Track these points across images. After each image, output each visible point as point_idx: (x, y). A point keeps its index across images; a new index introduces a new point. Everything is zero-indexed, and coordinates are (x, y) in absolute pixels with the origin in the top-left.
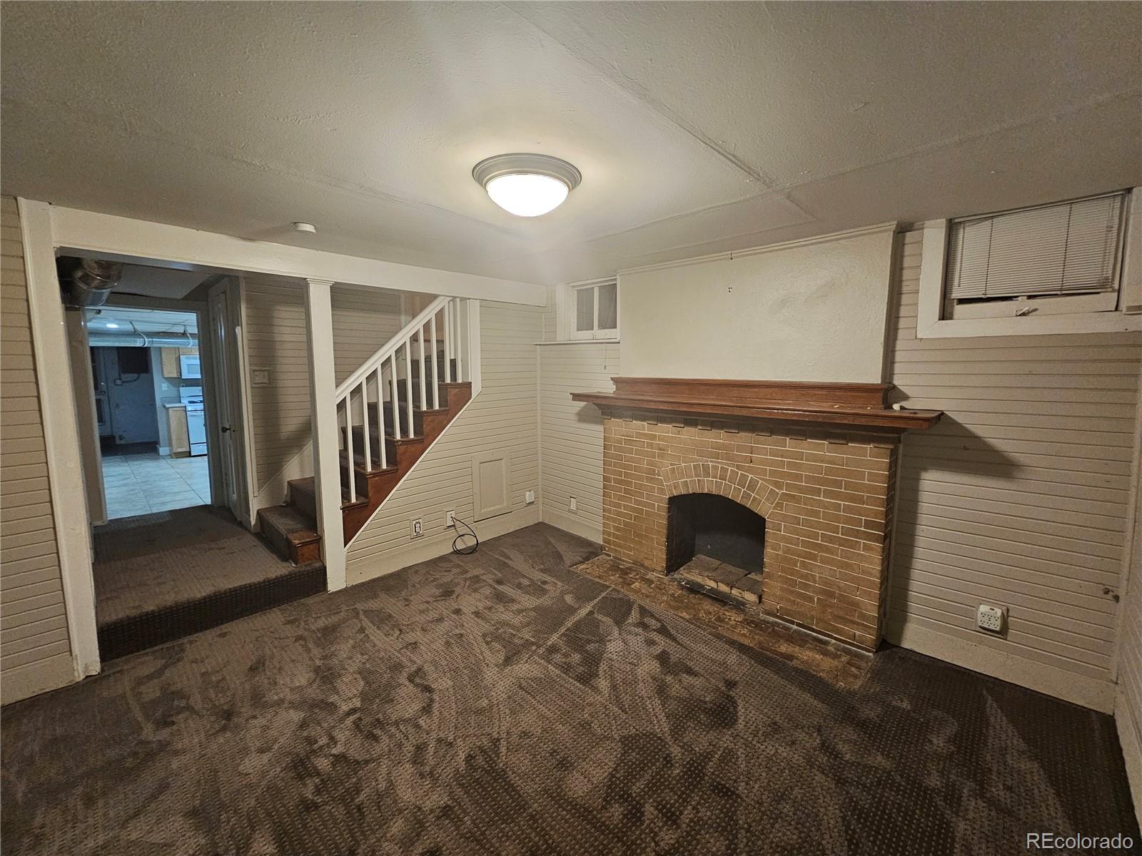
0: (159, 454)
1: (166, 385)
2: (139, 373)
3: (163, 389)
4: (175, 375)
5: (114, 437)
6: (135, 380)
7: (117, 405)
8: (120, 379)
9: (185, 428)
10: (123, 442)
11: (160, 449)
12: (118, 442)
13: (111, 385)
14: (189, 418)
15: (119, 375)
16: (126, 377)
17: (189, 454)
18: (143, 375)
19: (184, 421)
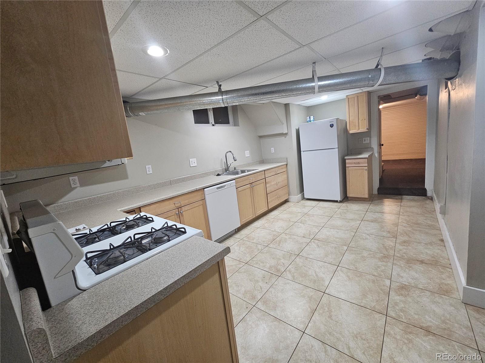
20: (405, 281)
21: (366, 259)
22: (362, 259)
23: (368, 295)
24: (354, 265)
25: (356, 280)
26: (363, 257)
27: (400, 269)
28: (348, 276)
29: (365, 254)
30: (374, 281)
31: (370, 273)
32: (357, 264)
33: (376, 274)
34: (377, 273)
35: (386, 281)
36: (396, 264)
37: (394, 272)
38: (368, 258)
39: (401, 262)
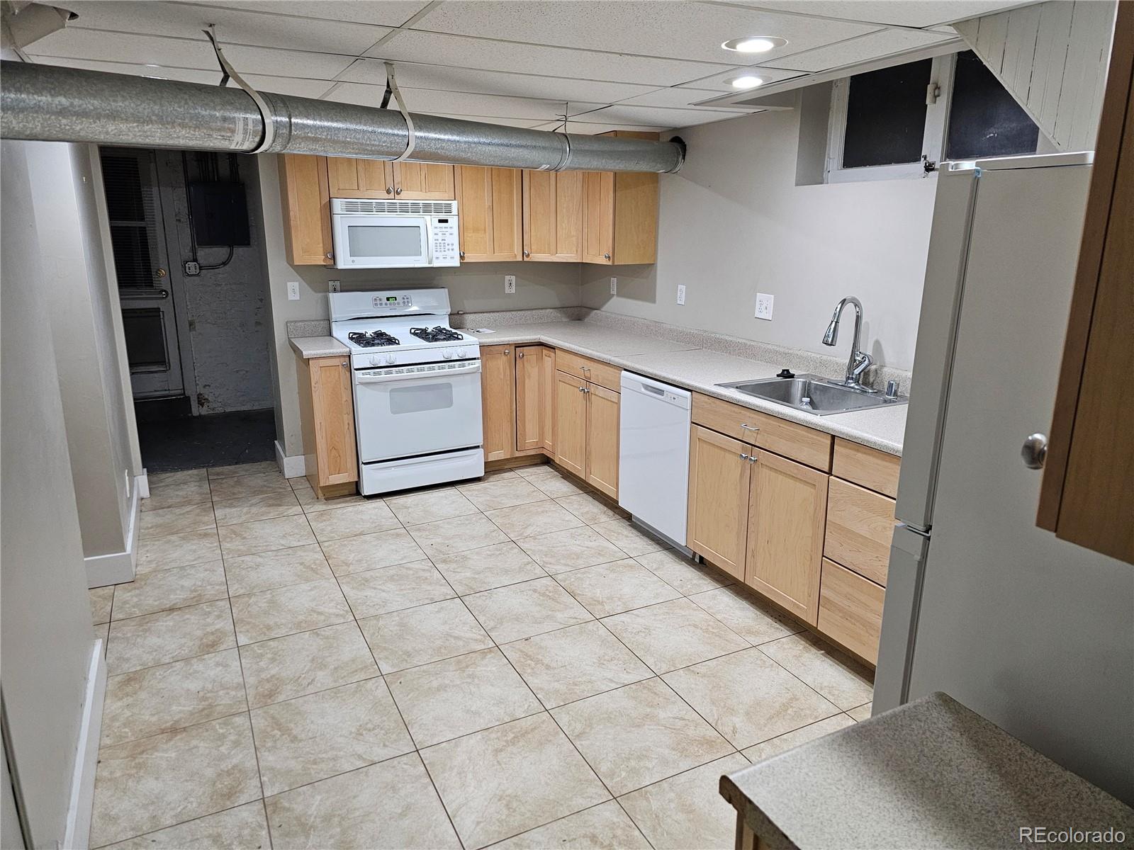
0: (281, 471)
1: (296, 284)
2: (231, 246)
3: (291, 297)
4: (319, 260)
5: (187, 399)
6: (224, 264)
7: (191, 324)
8: (195, 260)
9: (347, 419)
10: (204, 411)
11: (285, 460)
12: (196, 410)
13: (177, 274)
14: (360, 392)
15: (194, 251)
16: (206, 254)
17: (354, 491)
18: (239, 251)
19: (346, 396)
20: (210, 659)
21: (310, 664)
22: (320, 661)
23: (268, 605)
24: (327, 638)
25: (302, 614)
26: (323, 666)
27: (226, 679)
28: (320, 613)
29: (323, 678)
30: (268, 630)
31: (285, 640)
32: (322, 643)
33: (271, 643)
34: (270, 645)
35: (247, 640)
36: (237, 688)
37: (237, 667)
38: (310, 670)
39: (226, 701)
